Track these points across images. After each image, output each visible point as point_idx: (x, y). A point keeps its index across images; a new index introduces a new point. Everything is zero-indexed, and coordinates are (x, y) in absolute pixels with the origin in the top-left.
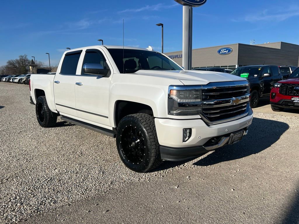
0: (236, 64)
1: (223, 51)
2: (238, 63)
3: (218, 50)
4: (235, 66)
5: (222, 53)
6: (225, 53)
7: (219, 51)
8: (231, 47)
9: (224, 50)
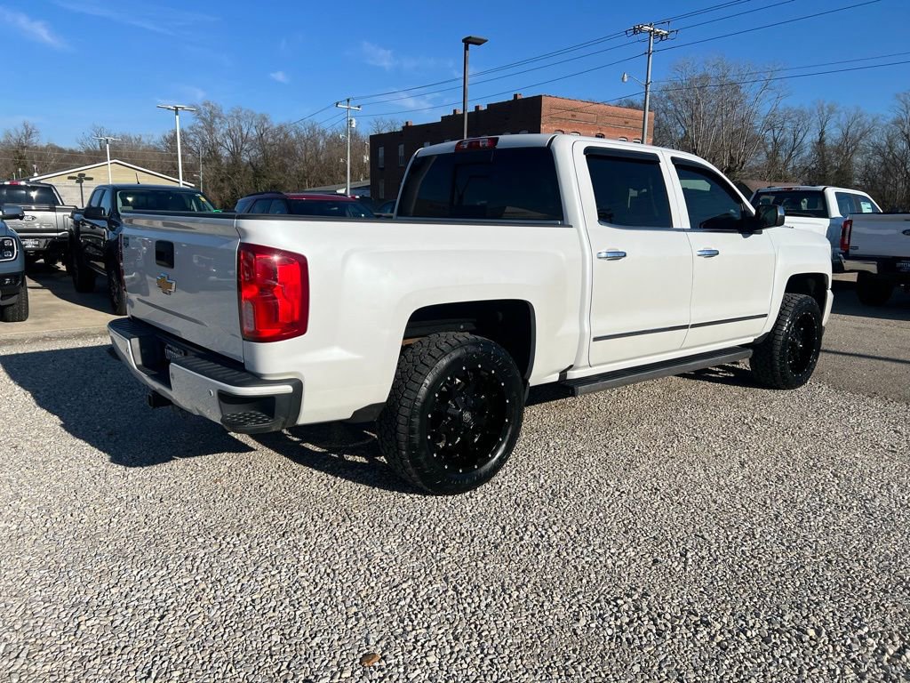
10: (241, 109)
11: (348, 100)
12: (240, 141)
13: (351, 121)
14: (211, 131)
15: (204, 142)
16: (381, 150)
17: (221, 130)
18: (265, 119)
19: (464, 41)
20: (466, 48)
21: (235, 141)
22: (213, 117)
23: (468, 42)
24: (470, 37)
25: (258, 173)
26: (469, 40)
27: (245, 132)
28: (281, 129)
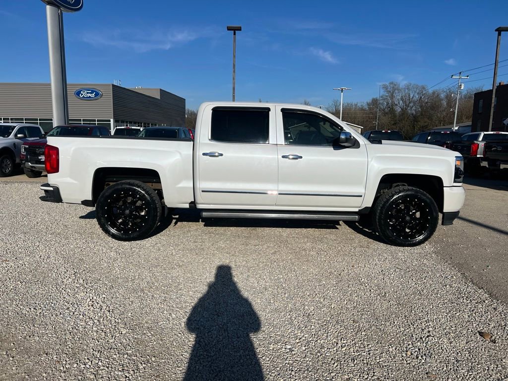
0: (111, 118)
1: (84, 94)
2: (114, 116)
3: (75, 91)
4: (110, 121)
5: (83, 97)
6: (90, 97)
7: (78, 93)
8: (99, 89)
9: (88, 93)
10: (411, 84)
11: (460, 73)
12: (407, 101)
13: (461, 85)
14: (392, 97)
15: (388, 103)
16: (481, 102)
17: (398, 96)
18: (424, 88)
19: (496, 30)
20: (499, 34)
21: (404, 102)
22: (394, 89)
23: (499, 31)
24: (500, 28)
25: (415, 119)
26: (500, 29)
27: (411, 96)
28: (434, 93)
